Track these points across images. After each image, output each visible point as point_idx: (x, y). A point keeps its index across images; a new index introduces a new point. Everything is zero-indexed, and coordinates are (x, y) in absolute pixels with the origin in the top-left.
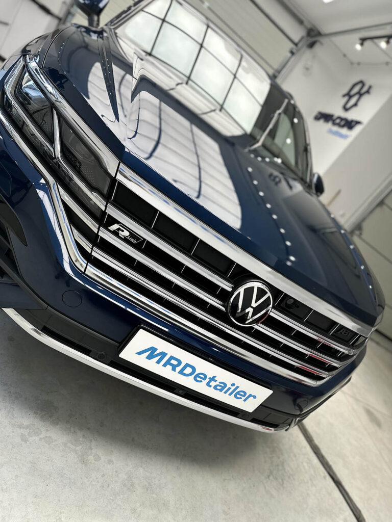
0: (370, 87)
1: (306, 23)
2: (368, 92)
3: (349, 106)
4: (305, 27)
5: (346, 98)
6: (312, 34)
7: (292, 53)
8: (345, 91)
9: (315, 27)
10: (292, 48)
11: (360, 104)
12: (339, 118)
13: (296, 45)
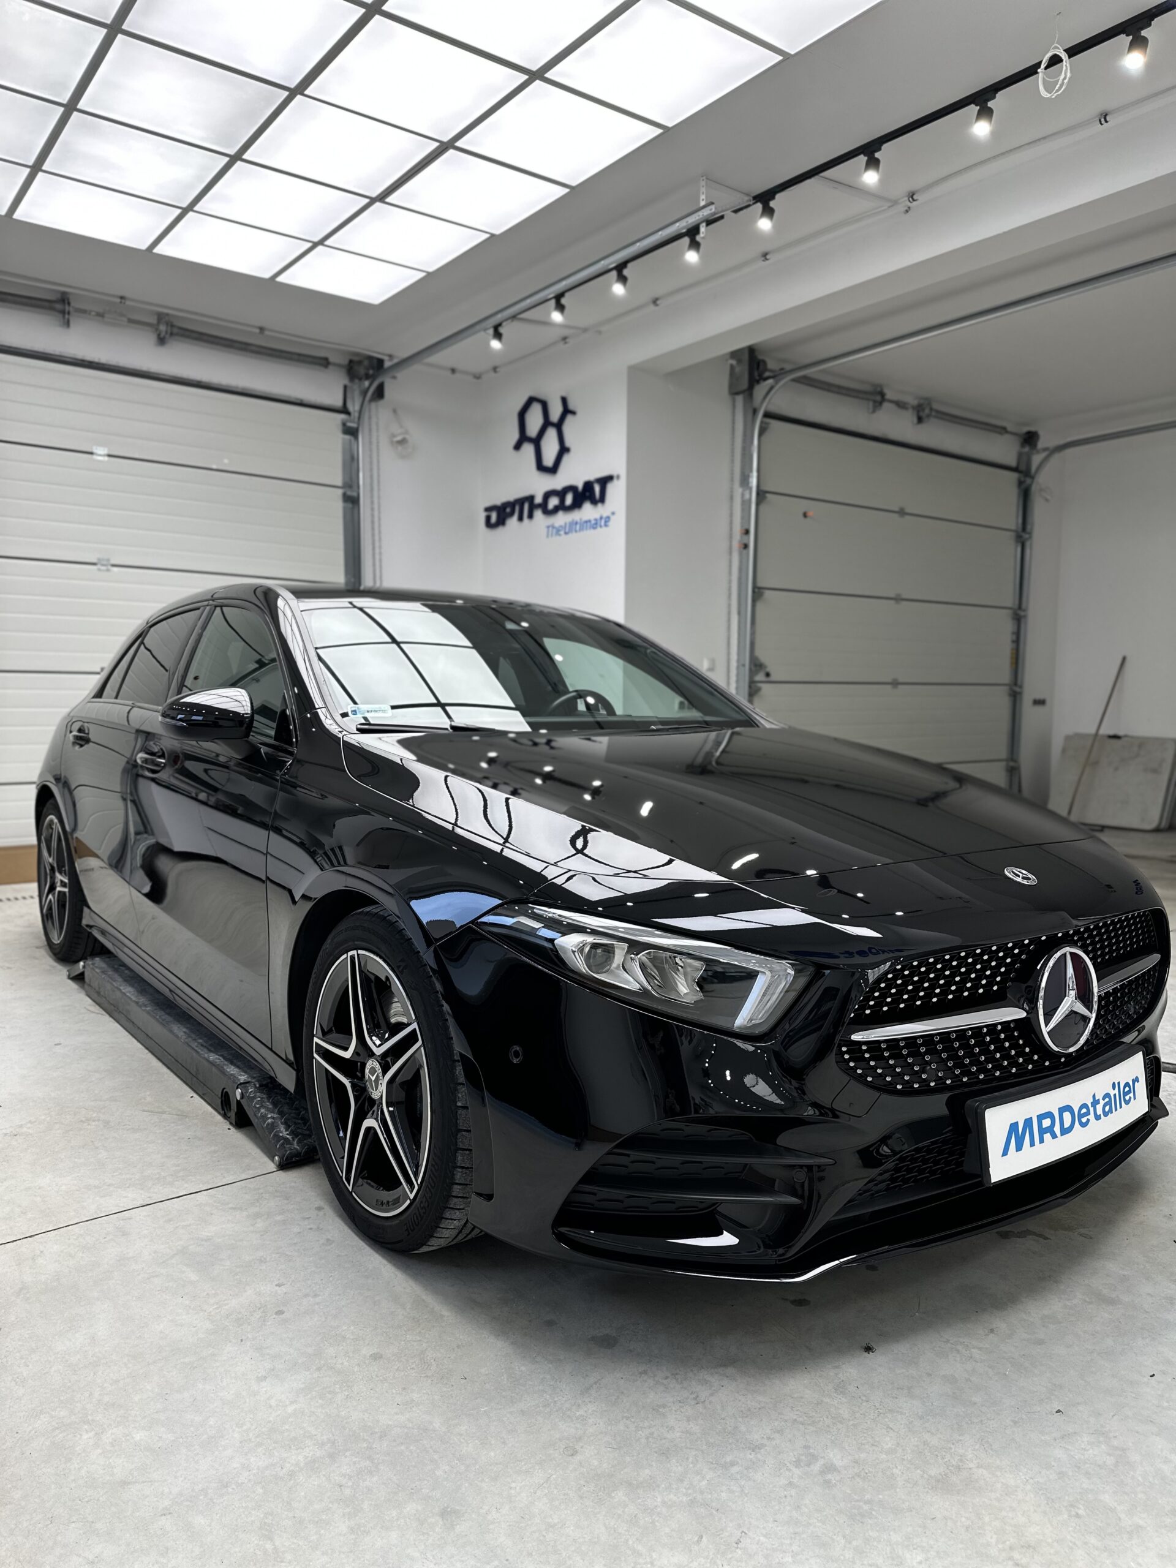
0: (564, 400)
1: (331, 360)
2: (567, 411)
3: (549, 460)
4: (339, 365)
5: (528, 449)
6: (362, 371)
7: (351, 432)
8: (515, 436)
9: (357, 354)
10: (344, 424)
11: (569, 442)
12: (547, 495)
13: (344, 410)
